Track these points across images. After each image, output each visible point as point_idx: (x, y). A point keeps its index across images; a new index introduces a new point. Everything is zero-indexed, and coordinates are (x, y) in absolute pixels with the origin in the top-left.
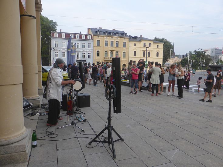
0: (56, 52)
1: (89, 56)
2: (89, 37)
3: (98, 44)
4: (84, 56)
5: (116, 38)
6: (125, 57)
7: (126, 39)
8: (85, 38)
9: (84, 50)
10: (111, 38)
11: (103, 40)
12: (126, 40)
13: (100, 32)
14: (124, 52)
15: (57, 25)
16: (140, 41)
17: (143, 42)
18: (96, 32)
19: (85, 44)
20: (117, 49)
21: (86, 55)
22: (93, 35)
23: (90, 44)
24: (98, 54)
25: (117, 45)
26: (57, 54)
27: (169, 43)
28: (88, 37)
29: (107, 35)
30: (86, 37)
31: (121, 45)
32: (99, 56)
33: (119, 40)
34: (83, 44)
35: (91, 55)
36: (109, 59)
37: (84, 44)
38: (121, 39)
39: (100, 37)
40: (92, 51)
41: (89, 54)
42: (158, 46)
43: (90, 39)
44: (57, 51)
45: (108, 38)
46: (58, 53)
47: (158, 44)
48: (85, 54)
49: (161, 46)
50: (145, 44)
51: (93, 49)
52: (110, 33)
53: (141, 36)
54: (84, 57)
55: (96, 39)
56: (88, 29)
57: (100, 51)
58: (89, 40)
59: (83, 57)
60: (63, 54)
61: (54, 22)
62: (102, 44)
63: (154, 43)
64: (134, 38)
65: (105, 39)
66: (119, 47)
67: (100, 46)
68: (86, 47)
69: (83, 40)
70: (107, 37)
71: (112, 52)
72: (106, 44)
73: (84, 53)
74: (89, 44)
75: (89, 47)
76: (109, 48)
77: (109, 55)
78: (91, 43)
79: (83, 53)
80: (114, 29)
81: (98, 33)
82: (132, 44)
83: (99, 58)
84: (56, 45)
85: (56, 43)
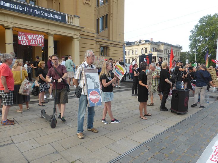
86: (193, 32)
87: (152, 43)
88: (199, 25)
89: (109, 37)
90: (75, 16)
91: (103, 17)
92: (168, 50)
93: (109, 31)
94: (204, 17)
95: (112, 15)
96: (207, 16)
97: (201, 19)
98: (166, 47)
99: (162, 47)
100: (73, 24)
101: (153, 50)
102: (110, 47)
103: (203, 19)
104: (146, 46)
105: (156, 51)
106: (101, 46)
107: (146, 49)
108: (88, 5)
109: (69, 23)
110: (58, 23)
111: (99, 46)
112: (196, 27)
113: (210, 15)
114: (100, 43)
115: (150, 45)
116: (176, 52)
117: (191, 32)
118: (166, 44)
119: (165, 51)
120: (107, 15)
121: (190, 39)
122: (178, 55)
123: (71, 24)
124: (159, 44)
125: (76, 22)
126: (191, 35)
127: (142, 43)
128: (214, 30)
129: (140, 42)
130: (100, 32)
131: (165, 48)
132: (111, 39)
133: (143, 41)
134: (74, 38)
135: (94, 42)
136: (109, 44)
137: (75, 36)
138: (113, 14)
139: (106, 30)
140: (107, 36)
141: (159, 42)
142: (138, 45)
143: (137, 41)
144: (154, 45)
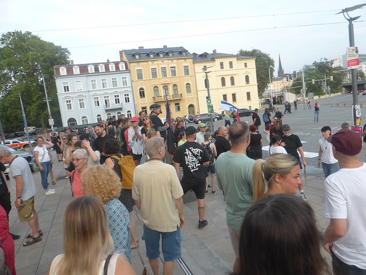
0: (67, 102)
1: (127, 100)
2: (122, 66)
3: (140, 76)
4: (117, 101)
5: (170, 61)
6: (190, 92)
7: (187, 60)
8: (114, 70)
9: (117, 90)
10: (160, 62)
11: (146, 67)
12: (188, 63)
13: (140, 54)
14: (188, 84)
15: (69, 53)
16: (213, 60)
17: (218, 61)
18: (134, 56)
19: (117, 80)
20: (175, 81)
21: (122, 99)
22: (128, 62)
23: (125, 78)
24: (142, 94)
25: (174, 73)
26: (69, 103)
27: (266, 56)
28: (120, 66)
29: (152, 59)
30: (117, 68)
31: (180, 72)
32: (144, 96)
33: (175, 63)
34: (113, 79)
35: (129, 96)
36: (163, 100)
37: (115, 79)
38: (179, 61)
39: (141, 64)
40: (130, 89)
41: (125, 95)
42: (246, 64)
43: (125, 69)
44: (69, 100)
45: (155, 62)
46: (71, 103)
47: (245, 62)
48: (119, 98)
49: (252, 63)
50: (222, 64)
51: (132, 86)
52: (158, 54)
53: (214, 51)
54: (119, 102)
55: (134, 67)
56: (121, 53)
57: (144, 87)
58: (123, 72)
59: (116, 103)
60: (80, 104)
61: (64, 49)
62: (147, 75)
63: (238, 59)
64: (201, 56)
65: (151, 65)
66: (177, 76)
67: (144, 79)
68: (120, 84)
69: (113, 73)
70: (153, 61)
71: (167, 87)
72: (154, 75)
73: (118, 96)
74: (123, 78)
75: (125, 83)
76: (160, 81)
77: (162, 92)
78: (127, 76)
79: (115, 96)
80: (165, 47)
81: (137, 57)
82: (199, 67)
83: (145, 100)
84: (66, 89)
85: (66, 85)
96: (14, 33)
97: (4, 36)
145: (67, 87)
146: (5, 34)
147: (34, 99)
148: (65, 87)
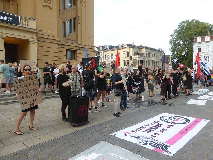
46: (201, 58)
84: (199, 50)
85: (199, 48)
86: (173, 36)
87: (134, 47)
88: (178, 29)
89: (77, 41)
90: (30, 18)
91: (71, 20)
92: (149, 54)
93: (77, 34)
94: (183, 22)
95: (79, 18)
96: (185, 21)
97: (180, 24)
98: (147, 50)
99: (143, 51)
100: (29, 27)
101: (135, 53)
102: (78, 51)
103: (182, 24)
104: (128, 50)
105: (138, 54)
106: (67, 50)
107: (128, 52)
108: (49, 8)
109: (24, 26)
110: (8, 25)
111: (65, 50)
112: (176, 31)
113: (188, 20)
114: (66, 46)
115: (131, 49)
116: (157, 56)
117: (171, 36)
118: (147, 48)
119: (146, 54)
120: (75, 19)
121: (170, 43)
122: (159, 58)
123: (26, 26)
124: (140, 48)
125: (32, 25)
126: (172, 39)
127: (124, 47)
128: (192, 34)
129: (122, 46)
130: (67, 35)
131: (146, 52)
132: (79, 42)
133: (125, 45)
134: (30, 42)
135: (57, 46)
136: (77, 48)
137: (31, 39)
138: (81, 17)
139: (74, 33)
140: (75, 40)
141: (141, 46)
142: (121, 49)
143: (119, 45)
144: (135, 49)
145: (200, 49)
146: (181, 23)
147: (189, 56)
148: (198, 49)
